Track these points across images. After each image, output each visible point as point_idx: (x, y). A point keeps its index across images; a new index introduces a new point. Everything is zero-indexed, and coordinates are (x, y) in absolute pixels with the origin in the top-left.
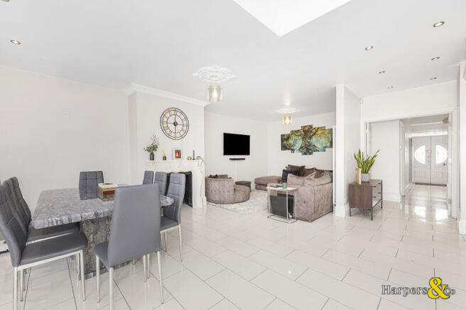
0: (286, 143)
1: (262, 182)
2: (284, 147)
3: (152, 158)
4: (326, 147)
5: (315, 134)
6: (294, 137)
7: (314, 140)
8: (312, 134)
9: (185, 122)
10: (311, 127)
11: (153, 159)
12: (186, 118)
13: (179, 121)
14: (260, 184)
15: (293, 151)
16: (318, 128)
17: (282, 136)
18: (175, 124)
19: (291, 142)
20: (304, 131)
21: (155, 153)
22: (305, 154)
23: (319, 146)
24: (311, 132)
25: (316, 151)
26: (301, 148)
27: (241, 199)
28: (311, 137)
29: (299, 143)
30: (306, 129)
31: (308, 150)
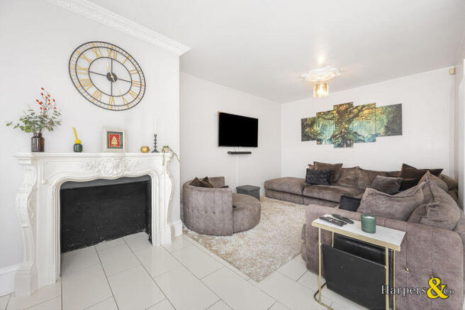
0: (309, 130)
1: (275, 187)
2: (306, 137)
3: (39, 145)
4: (377, 135)
5: (357, 115)
6: (322, 122)
7: (355, 125)
8: (351, 116)
9: (136, 78)
10: (350, 105)
11: (41, 149)
12: (139, 71)
13: (119, 71)
14: (273, 190)
15: (320, 141)
16: (363, 106)
17: (303, 121)
18: (112, 77)
19: (316, 128)
20: (338, 112)
21: (46, 134)
22: (340, 146)
23: (363, 133)
24: (351, 112)
25: (360, 141)
26: (334, 136)
27: (247, 225)
28: (350, 121)
29: (331, 129)
30: (342, 108)
31: (344, 139)
